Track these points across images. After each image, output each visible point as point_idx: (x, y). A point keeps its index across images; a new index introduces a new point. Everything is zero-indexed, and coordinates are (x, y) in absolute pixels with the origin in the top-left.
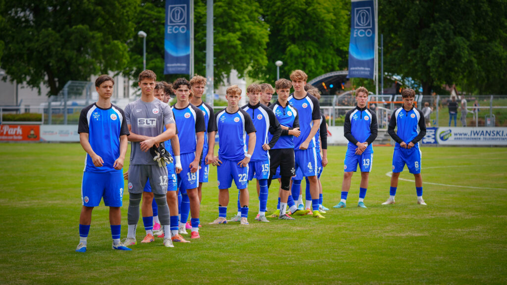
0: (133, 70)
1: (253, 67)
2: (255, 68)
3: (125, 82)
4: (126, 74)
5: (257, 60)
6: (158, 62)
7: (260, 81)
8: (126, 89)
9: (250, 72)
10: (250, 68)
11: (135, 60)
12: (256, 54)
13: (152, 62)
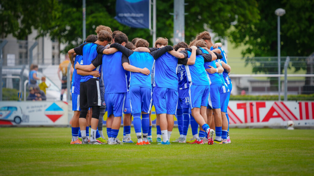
0: (65, 30)
1: (236, 27)
2: (240, 28)
3: (53, 48)
4: (56, 37)
5: (244, 15)
6: (101, 17)
7: (247, 46)
8: (56, 57)
9: (233, 34)
10: (233, 29)
11: (68, 15)
12: (242, 6)
13: (94, 17)
